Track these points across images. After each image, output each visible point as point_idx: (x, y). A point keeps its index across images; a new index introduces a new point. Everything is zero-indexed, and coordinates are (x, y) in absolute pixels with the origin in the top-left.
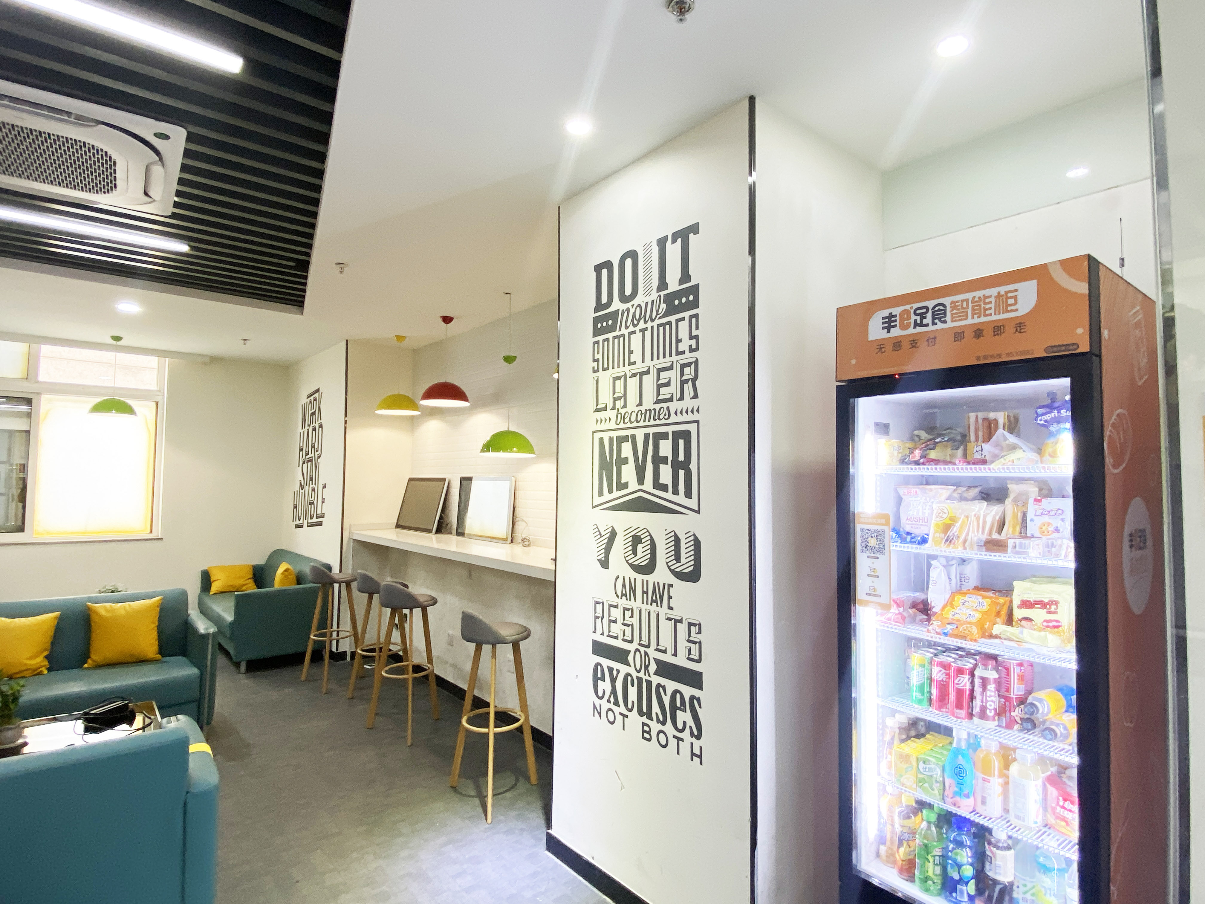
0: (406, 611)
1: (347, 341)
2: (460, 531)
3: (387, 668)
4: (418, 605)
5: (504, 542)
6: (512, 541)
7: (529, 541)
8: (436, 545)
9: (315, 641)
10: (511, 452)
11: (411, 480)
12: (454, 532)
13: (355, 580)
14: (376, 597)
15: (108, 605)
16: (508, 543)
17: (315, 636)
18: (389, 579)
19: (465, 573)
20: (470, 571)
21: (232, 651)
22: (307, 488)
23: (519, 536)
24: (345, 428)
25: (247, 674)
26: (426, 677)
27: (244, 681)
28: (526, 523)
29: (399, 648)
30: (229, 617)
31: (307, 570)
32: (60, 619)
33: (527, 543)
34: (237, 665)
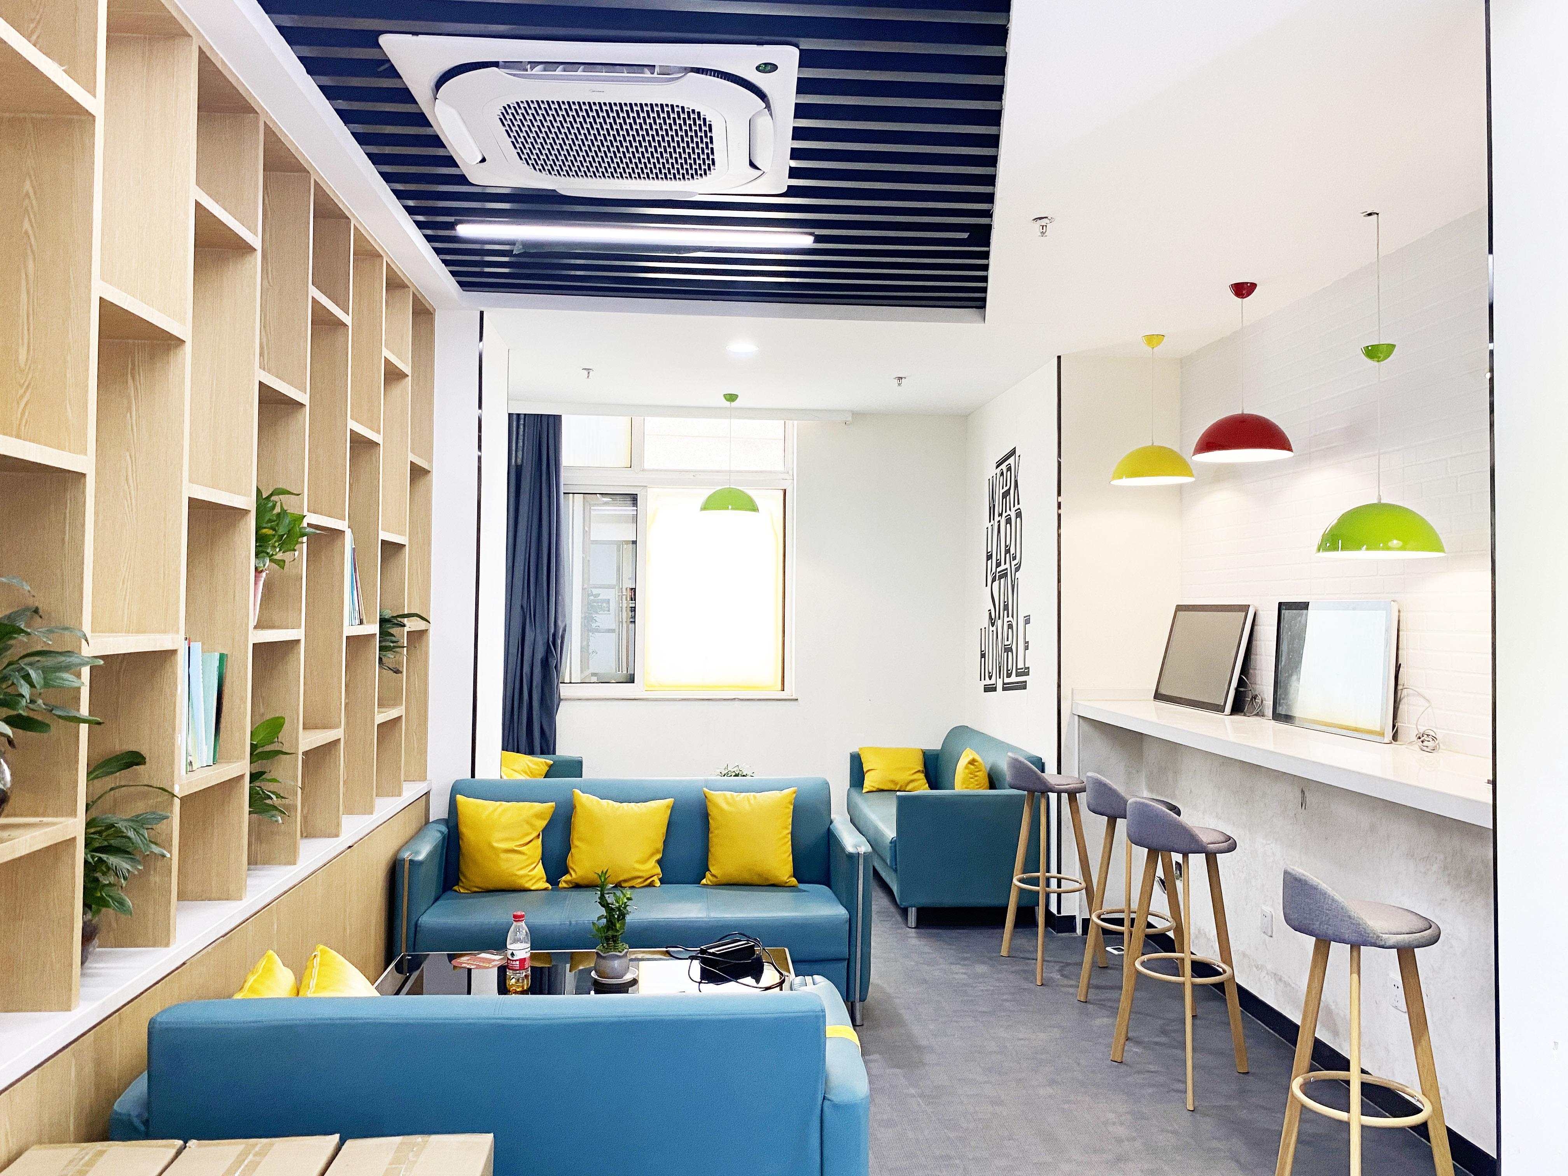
0: (1177, 857)
1: (1059, 358)
2: (1281, 710)
3: (1145, 958)
4: (1199, 849)
5: (1378, 739)
6: (1395, 737)
7: (1434, 738)
8: (1232, 737)
9: (1021, 890)
10: (1388, 548)
11: (1179, 608)
12: (1269, 712)
13: (1083, 790)
14: (1121, 825)
15: (728, 794)
16: (1387, 740)
17: (1020, 881)
18: (1146, 794)
19: (1294, 796)
20: (1303, 792)
21: (895, 889)
22: (1000, 622)
23: (1409, 725)
24: (1059, 516)
25: (917, 930)
26: (1220, 986)
27: (913, 939)
28: (1428, 701)
29: (1168, 924)
30: (890, 832)
31: (1004, 766)
32: (674, 810)
33: (1431, 744)
34: (904, 912)
